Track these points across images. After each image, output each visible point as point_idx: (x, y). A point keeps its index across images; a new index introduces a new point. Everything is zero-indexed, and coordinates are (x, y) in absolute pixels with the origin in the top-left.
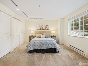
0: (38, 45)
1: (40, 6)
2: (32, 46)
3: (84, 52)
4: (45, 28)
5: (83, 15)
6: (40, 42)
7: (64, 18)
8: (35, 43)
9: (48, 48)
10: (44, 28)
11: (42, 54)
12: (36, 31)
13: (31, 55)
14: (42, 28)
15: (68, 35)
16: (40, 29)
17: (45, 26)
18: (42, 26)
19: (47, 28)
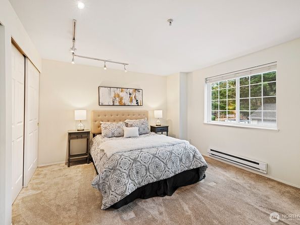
3: (258, 164)
4: (131, 101)
5: (250, 73)
7: (187, 73)
10: (126, 100)
14: (121, 99)
15: (206, 122)
16: (113, 102)
17: (130, 94)
18: (118, 91)
19: (137, 101)
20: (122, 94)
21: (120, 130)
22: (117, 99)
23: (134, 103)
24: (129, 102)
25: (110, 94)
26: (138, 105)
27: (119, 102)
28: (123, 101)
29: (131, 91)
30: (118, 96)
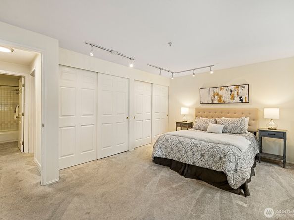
0: (172, 149)
1: (170, 44)
2: (160, 147)
4: (233, 98)
6: (180, 143)
8: (167, 140)
9: (200, 165)
11: (182, 177)
12: (196, 109)
13: (155, 168)
14: (221, 97)
16: (212, 100)
17: (231, 91)
18: (217, 90)
19: (240, 98)
20: (221, 93)
21: (205, 125)
22: (216, 97)
23: (237, 99)
24: (229, 100)
25: (209, 94)
26: (242, 102)
27: (218, 100)
28: (223, 99)
29: (232, 88)
30: (218, 94)
